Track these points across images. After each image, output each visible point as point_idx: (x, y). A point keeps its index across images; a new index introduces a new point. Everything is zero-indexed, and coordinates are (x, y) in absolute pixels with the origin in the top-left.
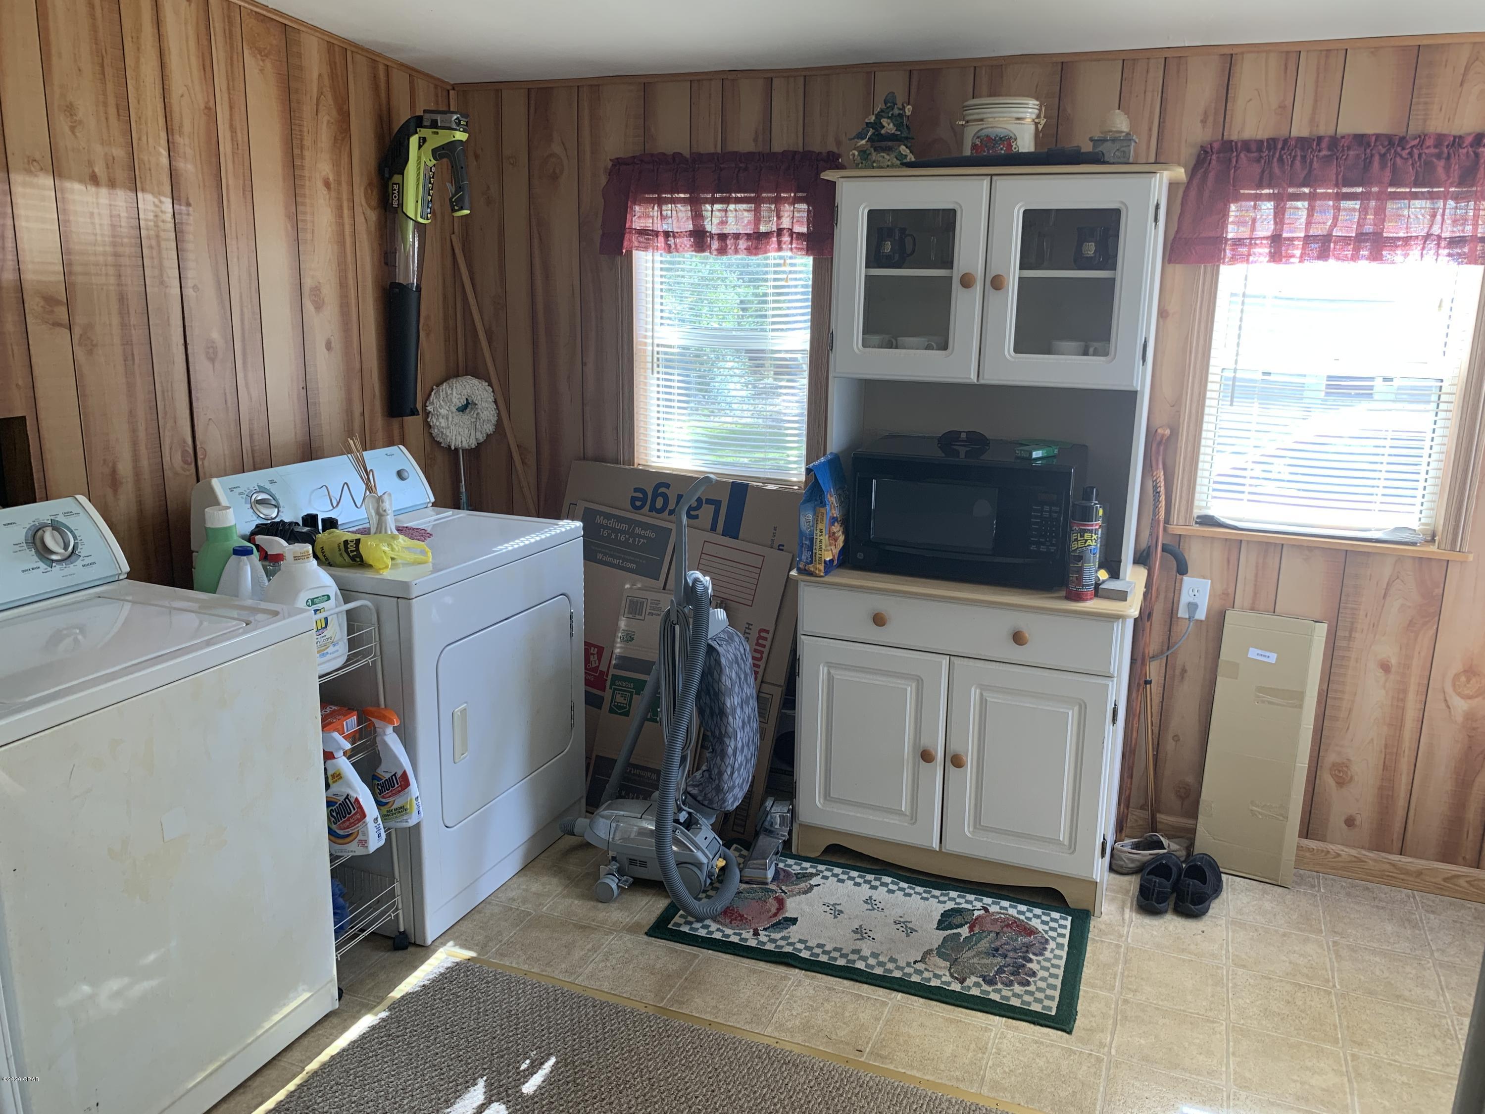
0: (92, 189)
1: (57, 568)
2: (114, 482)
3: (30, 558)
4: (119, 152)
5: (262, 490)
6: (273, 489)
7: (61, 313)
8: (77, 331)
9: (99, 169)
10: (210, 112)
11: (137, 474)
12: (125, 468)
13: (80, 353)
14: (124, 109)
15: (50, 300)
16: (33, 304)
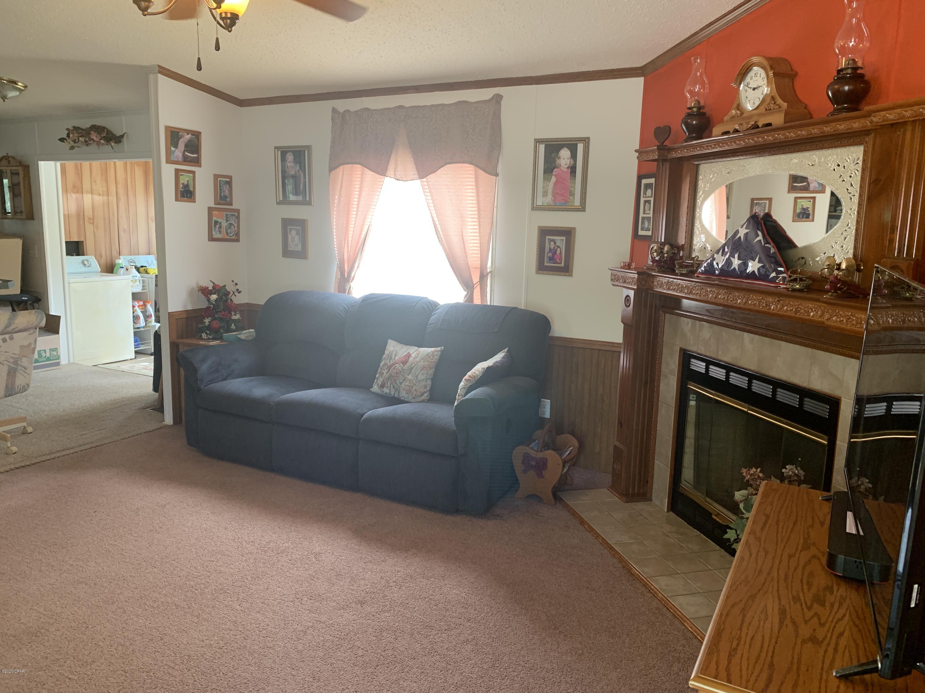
0: (99, 196)
1: (86, 268)
2: (101, 256)
3: (82, 265)
4: (105, 189)
5: (132, 260)
6: (134, 260)
7: (92, 221)
8: (95, 224)
9: (101, 193)
10: (126, 179)
11: (106, 256)
12: (103, 254)
13: (95, 229)
14: (107, 181)
15: (89, 219)
16: (86, 219)
